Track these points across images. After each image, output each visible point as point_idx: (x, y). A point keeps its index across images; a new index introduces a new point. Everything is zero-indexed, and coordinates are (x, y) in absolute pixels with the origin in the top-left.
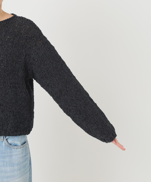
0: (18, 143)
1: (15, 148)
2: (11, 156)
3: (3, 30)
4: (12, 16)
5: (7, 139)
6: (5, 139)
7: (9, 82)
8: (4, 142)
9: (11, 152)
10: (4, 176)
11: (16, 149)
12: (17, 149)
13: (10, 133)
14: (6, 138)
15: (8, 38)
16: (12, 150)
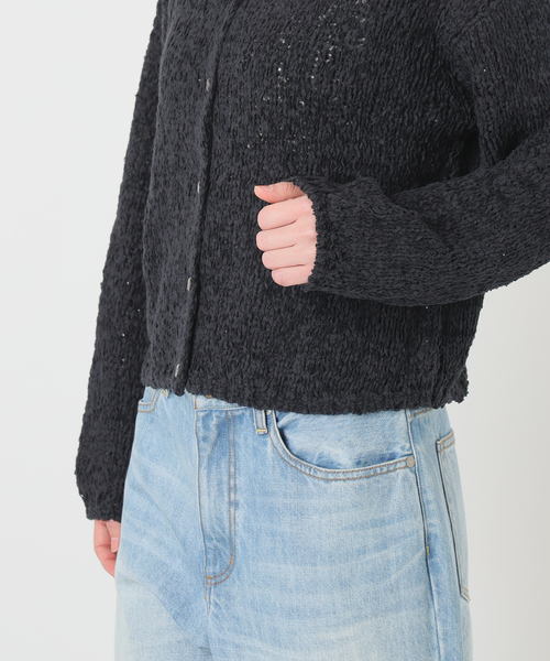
0: (340, 452)
1: (319, 475)
5: (281, 431)
6: (274, 427)
8: (268, 439)
10: (278, 606)
11: (322, 483)
12: (327, 480)
14: (281, 423)
16: (306, 483)
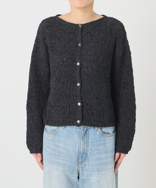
0: (110, 131)
1: (108, 136)
2: (105, 144)
3: (97, 29)
4: (103, 17)
7: (103, 77)
8: (98, 131)
9: (104, 140)
12: (110, 137)
13: (106, 124)
15: (101, 36)
16: (105, 138)
